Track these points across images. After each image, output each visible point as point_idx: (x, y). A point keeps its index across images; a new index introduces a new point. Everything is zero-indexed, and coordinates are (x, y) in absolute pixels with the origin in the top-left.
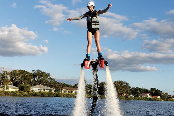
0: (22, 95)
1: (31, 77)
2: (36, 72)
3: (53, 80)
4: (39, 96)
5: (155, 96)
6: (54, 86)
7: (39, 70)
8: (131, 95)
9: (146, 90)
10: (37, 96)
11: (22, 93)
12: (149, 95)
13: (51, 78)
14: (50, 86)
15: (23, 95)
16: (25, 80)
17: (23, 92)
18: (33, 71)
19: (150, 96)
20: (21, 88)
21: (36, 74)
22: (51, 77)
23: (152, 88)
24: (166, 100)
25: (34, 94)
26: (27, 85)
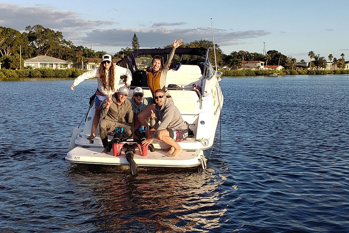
0: (4, 76)
1: (24, 41)
2: (33, 31)
3: (70, 44)
4: (38, 77)
5: (274, 66)
6: (72, 57)
7: (39, 27)
8: (225, 67)
9: (258, 54)
10: (33, 77)
11: (5, 73)
12: (262, 64)
13: (64, 41)
14: (65, 56)
15: (7, 77)
16: (13, 47)
17: (8, 71)
18: (27, 27)
19: (262, 67)
20: (4, 63)
21: (34, 33)
22: (63, 38)
23: (269, 51)
24: (289, 73)
25: (28, 73)
26: (16, 56)
